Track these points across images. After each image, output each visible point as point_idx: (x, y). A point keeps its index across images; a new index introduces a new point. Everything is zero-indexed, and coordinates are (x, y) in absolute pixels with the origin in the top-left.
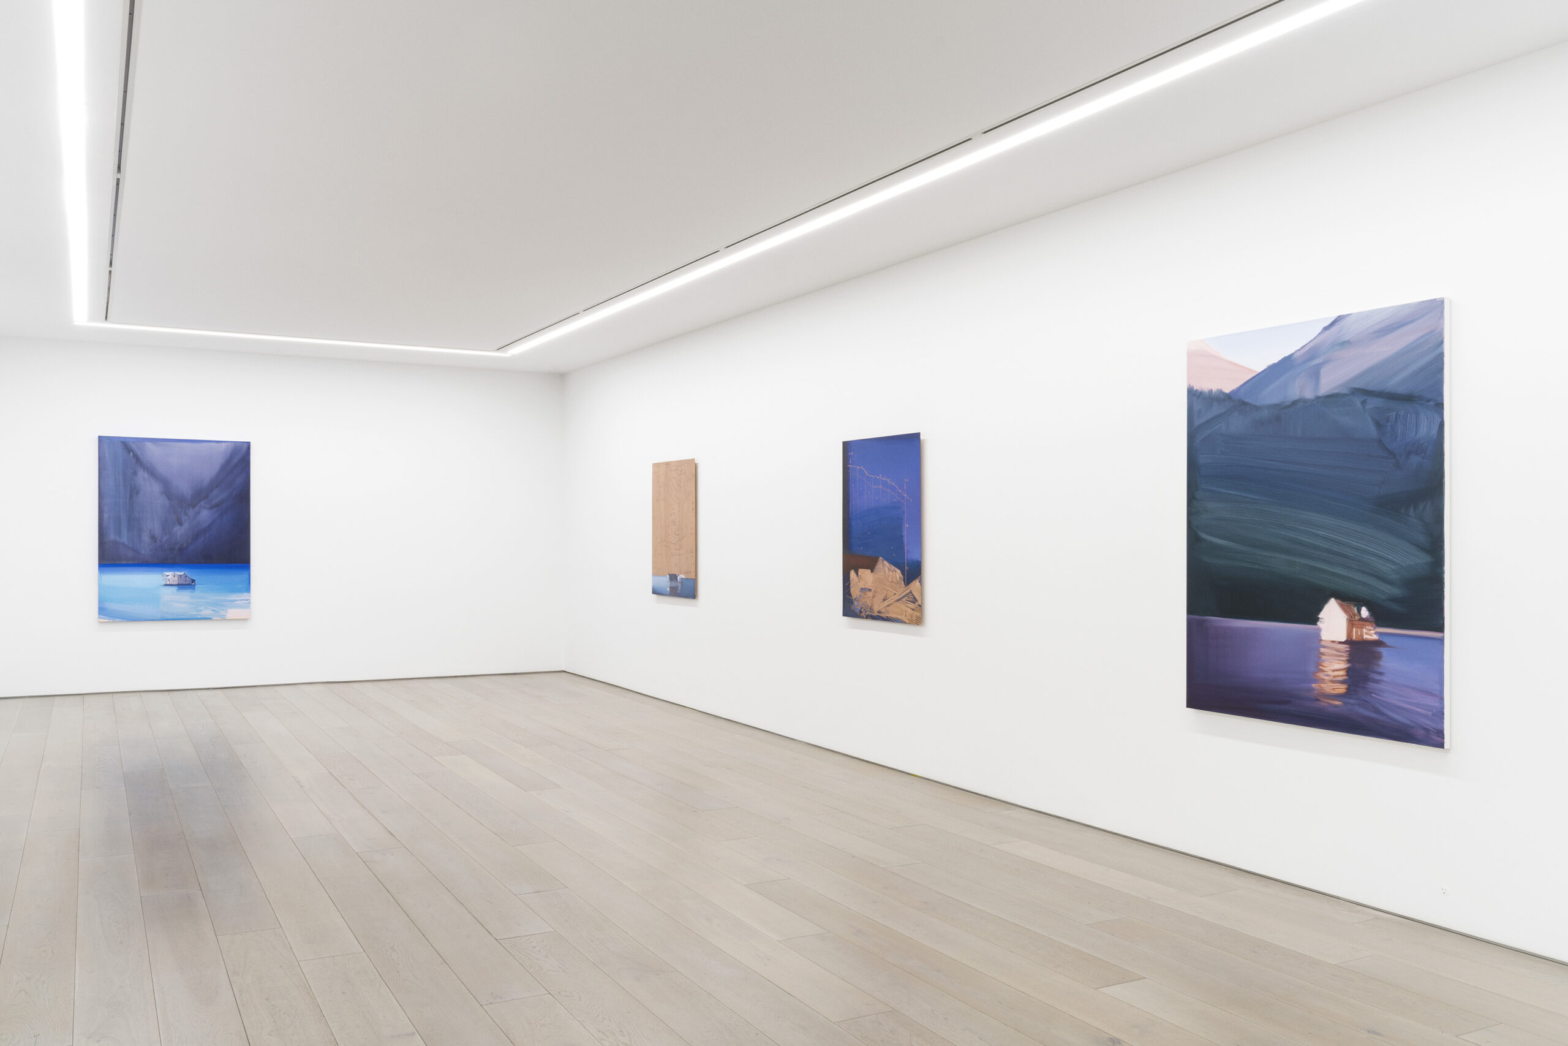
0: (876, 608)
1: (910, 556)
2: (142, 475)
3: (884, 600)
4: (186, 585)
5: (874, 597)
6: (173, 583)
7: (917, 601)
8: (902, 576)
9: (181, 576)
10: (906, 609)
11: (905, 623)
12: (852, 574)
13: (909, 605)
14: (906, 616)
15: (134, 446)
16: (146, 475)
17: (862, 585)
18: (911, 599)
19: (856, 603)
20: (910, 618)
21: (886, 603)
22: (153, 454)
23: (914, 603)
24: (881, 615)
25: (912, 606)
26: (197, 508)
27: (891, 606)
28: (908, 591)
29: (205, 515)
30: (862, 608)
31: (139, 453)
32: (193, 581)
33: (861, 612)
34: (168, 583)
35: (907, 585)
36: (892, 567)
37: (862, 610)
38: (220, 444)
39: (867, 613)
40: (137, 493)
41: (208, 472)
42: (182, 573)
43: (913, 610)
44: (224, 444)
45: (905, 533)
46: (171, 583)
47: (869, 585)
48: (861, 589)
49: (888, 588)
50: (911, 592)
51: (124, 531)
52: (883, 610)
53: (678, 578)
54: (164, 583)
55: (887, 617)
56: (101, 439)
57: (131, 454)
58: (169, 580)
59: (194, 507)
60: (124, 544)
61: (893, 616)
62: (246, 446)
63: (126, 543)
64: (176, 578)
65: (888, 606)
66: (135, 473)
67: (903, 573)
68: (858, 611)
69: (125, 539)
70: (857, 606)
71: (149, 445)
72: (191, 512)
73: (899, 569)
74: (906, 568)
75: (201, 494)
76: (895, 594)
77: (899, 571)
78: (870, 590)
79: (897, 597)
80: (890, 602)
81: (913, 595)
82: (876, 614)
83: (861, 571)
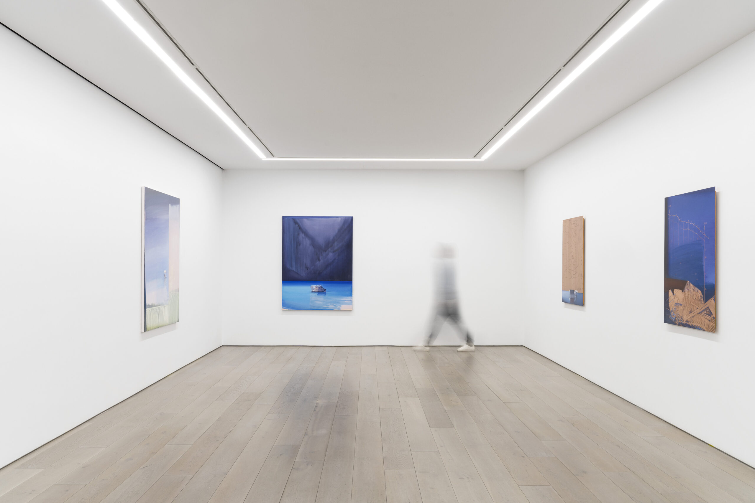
0: (685, 318)
1: (708, 280)
2: (302, 235)
3: (690, 312)
4: (322, 292)
5: (683, 310)
6: (316, 291)
7: (712, 314)
8: (702, 295)
9: (319, 287)
10: (705, 320)
11: (704, 330)
12: (670, 292)
13: (706, 317)
14: (704, 325)
15: (298, 221)
16: (303, 235)
17: (676, 301)
18: (708, 313)
19: (672, 314)
20: (707, 327)
21: (692, 315)
22: (307, 224)
23: (710, 315)
24: (688, 323)
25: (709, 318)
26: (327, 252)
27: (695, 317)
28: (706, 307)
29: (331, 255)
30: (676, 318)
31: (300, 224)
32: (325, 290)
33: (675, 320)
34: (313, 291)
35: (705, 302)
36: (696, 288)
37: (676, 319)
38: (338, 218)
39: (679, 322)
40: (300, 245)
41: (332, 233)
42: (320, 286)
43: (710, 321)
44: (340, 218)
45: (704, 264)
46: (314, 291)
47: (681, 301)
48: (676, 303)
49: (693, 304)
50: (708, 307)
51: (294, 264)
52: (689, 320)
53: (575, 292)
54: (312, 291)
55: (692, 325)
56: (284, 218)
57: (297, 225)
58: (314, 289)
59: (326, 251)
60: (293, 270)
61: (696, 325)
62: (351, 218)
63: (294, 270)
64: (317, 288)
65: (693, 317)
66: (298, 235)
67: (703, 293)
68: (674, 320)
69: (294, 269)
70: (673, 316)
71: (305, 220)
72: (324, 254)
73: (700, 290)
74: (705, 289)
75: (329, 244)
76: (698, 308)
77: (700, 292)
78: (681, 305)
79: (699, 311)
80: (694, 315)
81: (710, 310)
82: (684, 322)
83: (676, 291)
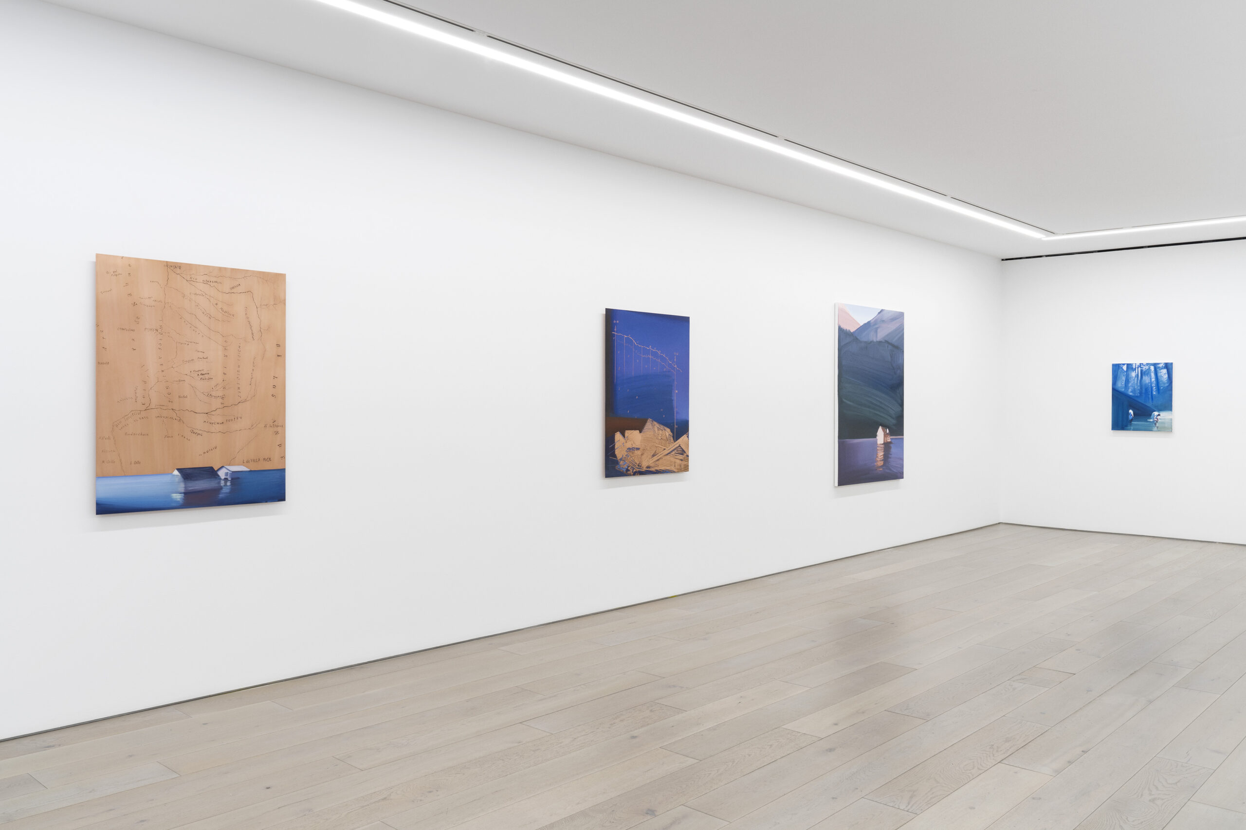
0: (645, 464)
1: (677, 417)
3: (653, 456)
5: (642, 454)
7: (685, 452)
8: (671, 434)
10: (677, 460)
11: (674, 472)
12: (618, 436)
13: (677, 457)
14: (675, 466)
17: (629, 445)
18: (680, 452)
19: (621, 463)
20: (679, 467)
21: (655, 458)
23: (682, 454)
24: (650, 469)
25: (681, 457)
27: (660, 460)
28: (677, 445)
30: (628, 467)
33: (627, 470)
35: (676, 441)
36: (662, 426)
37: (629, 468)
39: (635, 470)
43: (682, 460)
45: (675, 398)
47: (637, 444)
48: (629, 449)
49: (657, 445)
50: (680, 446)
52: (651, 465)
53: (223, 472)
55: (657, 470)
61: (663, 468)
65: (658, 460)
67: (672, 431)
68: (625, 470)
70: (623, 466)
73: (669, 428)
74: (676, 426)
76: (665, 449)
77: (668, 430)
78: (638, 449)
79: (666, 452)
80: (660, 457)
81: (682, 448)
82: (644, 469)
83: (628, 433)
